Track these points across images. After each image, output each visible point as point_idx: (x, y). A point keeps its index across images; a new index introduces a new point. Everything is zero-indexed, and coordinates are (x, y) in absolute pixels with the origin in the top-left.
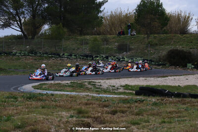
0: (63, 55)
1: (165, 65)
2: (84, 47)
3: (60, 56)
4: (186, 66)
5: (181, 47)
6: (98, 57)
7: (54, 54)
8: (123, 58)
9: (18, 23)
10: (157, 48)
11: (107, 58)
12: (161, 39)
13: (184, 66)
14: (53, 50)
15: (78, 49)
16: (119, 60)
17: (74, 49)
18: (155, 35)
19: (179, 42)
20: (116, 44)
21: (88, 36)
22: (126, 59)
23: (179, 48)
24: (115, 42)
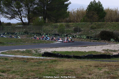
0: (43, 34)
1: (98, 39)
2: (55, 30)
3: (41, 35)
4: (110, 40)
5: (109, 29)
6: (62, 35)
7: (38, 34)
8: (76, 36)
9: (19, 16)
10: (96, 30)
11: (67, 35)
12: (99, 24)
13: (109, 40)
14: (38, 31)
15: (52, 30)
16: (74, 37)
17: (50, 31)
18: (96, 23)
19: (108, 26)
20: (74, 28)
21: (59, 23)
22: (77, 37)
23: (108, 30)
24: (73, 27)
